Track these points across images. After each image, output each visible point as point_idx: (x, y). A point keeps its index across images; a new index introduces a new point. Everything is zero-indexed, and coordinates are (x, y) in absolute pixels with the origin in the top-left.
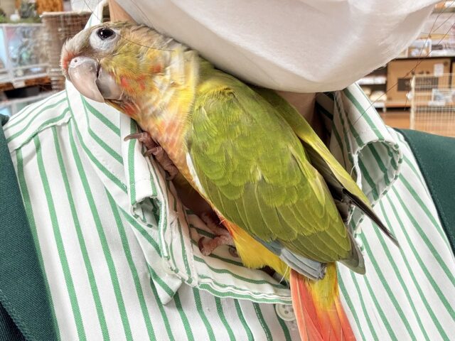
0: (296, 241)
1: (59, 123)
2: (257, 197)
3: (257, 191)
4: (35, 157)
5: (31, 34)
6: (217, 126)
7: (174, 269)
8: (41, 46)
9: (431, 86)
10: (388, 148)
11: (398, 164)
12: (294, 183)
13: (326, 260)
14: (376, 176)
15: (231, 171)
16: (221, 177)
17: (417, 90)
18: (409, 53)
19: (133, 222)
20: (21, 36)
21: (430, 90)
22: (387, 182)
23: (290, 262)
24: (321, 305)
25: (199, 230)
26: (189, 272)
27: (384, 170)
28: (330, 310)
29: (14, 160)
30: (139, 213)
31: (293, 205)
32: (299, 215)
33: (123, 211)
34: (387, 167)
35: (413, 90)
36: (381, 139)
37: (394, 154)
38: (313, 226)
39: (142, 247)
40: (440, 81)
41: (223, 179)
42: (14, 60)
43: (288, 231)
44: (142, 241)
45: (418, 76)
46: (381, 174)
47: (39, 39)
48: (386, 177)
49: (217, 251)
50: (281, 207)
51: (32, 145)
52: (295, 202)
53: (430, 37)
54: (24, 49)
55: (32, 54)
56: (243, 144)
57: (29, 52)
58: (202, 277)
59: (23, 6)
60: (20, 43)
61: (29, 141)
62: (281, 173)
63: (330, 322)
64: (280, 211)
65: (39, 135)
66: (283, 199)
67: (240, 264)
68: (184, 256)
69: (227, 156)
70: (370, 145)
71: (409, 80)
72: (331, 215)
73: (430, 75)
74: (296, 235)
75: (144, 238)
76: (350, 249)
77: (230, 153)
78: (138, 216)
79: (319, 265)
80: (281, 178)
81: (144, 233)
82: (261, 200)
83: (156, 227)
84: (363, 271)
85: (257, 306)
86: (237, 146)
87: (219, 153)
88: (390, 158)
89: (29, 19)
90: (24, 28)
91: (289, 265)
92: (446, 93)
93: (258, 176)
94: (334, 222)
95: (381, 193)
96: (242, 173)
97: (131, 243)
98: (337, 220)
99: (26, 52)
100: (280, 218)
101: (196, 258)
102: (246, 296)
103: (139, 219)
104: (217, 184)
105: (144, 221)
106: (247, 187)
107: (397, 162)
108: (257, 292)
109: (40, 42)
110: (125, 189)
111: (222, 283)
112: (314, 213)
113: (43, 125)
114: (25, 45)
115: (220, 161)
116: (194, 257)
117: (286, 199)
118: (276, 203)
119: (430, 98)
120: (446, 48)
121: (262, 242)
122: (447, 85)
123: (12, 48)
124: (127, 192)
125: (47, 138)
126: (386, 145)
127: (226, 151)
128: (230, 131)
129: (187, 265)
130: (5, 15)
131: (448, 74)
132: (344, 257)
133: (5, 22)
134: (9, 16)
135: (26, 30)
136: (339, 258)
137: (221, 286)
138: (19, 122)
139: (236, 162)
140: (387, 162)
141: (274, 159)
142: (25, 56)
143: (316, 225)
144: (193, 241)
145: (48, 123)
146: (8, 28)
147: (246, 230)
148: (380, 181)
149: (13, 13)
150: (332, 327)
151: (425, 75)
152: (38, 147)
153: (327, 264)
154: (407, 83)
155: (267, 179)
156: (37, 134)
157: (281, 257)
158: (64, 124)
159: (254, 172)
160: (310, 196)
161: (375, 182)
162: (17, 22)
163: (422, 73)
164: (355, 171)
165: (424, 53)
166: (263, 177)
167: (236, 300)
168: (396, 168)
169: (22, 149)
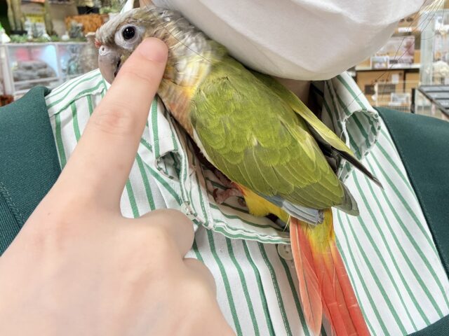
0: (294, 193)
1: (94, 93)
2: (255, 160)
3: (255, 155)
4: (72, 121)
5: (78, 50)
6: (215, 105)
7: (194, 212)
8: (87, 60)
9: (389, 90)
10: (368, 117)
11: (377, 130)
12: (286, 145)
13: (322, 207)
14: (359, 140)
15: (231, 140)
16: (222, 147)
17: (379, 94)
18: (373, 66)
19: (156, 176)
20: (70, 51)
21: (389, 93)
22: (368, 145)
23: (291, 212)
24: (317, 249)
25: (213, 183)
26: (206, 217)
27: (366, 136)
28: (325, 253)
29: (53, 123)
30: (162, 166)
31: (287, 164)
32: (293, 171)
33: (148, 166)
34: (368, 134)
35: (377, 94)
36: (364, 109)
37: (374, 123)
38: (307, 179)
39: (164, 196)
40: (397, 87)
41: (225, 147)
42: (64, 71)
43: (286, 186)
44: (164, 192)
45: (380, 83)
46: (363, 139)
47: (85, 54)
48: (367, 141)
49: (228, 201)
50: (277, 166)
51: (70, 110)
52: (288, 160)
53: (388, 54)
54: (72, 62)
55: (78, 66)
56: (238, 118)
57: (77, 64)
58: (217, 221)
59: (72, 29)
60: (69, 58)
61: (67, 107)
62: (273, 138)
63: (324, 263)
64: (276, 169)
65: (76, 102)
66: (278, 159)
67: (247, 212)
68: (202, 203)
69: (226, 129)
70: (354, 115)
71: (373, 86)
72: (322, 168)
73: (389, 83)
74: (293, 188)
75: (166, 190)
76: (343, 195)
77: (228, 126)
78: (161, 169)
79: (317, 211)
80: (274, 142)
81: (166, 185)
82: (259, 161)
83: (177, 179)
84: (356, 213)
85: (261, 246)
86: (234, 120)
87: (220, 126)
88: (370, 126)
89: (77, 39)
90: (73, 45)
91: (291, 214)
92: (401, 97)
93: (255, 142)
94: (325, 174)
95: (364, 154)
96: (240, 141)
97: (154, 194)
98: (328, 172)
99: (74, 65)
100: (277, 175)
101: (211, 206)
102: (254, 238)
103: (162, 171)
104: (221, 152)
105: (166, 173)
106: (246, 152)
107: (376, 128)
108: (263, 234)
109: (85, 57)
110: (150, 148)
111: (233, 227)
112: (306, 168)
113: (79, 94)
114: (72, 59)
115: (220, 133)
116: (210, 204)
117: (281, 159)
118: (273, 163)
119: (389, 99)
120: (400, 62)
121: (265, 197)
122: (402, 90)
123: (62, 61)
124: (152, 151)
125: (83, 105)
126: (366, 116)
127: (225, 125)
128: (227, 108)
129: (204, 211)
130: (57, 36)
131: (402, 82)
132: (338, 203)
133: (58, 41)
134: (61, 36)
135: (75, 48)
136: (334, 204)
137: (232, 229)
138: (60, 92)
139: (234, 132)
140: (368, 129)
141: (266, 127)
142: (73, 68)
143: (309, 177)
144: (208, 192)
145: (83, 92)
146: (59, 46)
147: (251, 188)
148: (362, 144)
149: (64, 34)
150: (326, 268)
151: (385, 83)
152: (74, 113)
153: (324, 210)
154: (372, 89)
155: (262, 144)
156: (73, 101)
157: (283, 208)
158: (98, 94)
159: (250, 139)
160: (301, 154)
161: (358, 145)
162: (67, 41)
163: (383, 81)
164: (343, 135)
165: (383, 66)
166: (258, 143)
167: (244, 241)
168: (375, 133)
169: (61, 114)
